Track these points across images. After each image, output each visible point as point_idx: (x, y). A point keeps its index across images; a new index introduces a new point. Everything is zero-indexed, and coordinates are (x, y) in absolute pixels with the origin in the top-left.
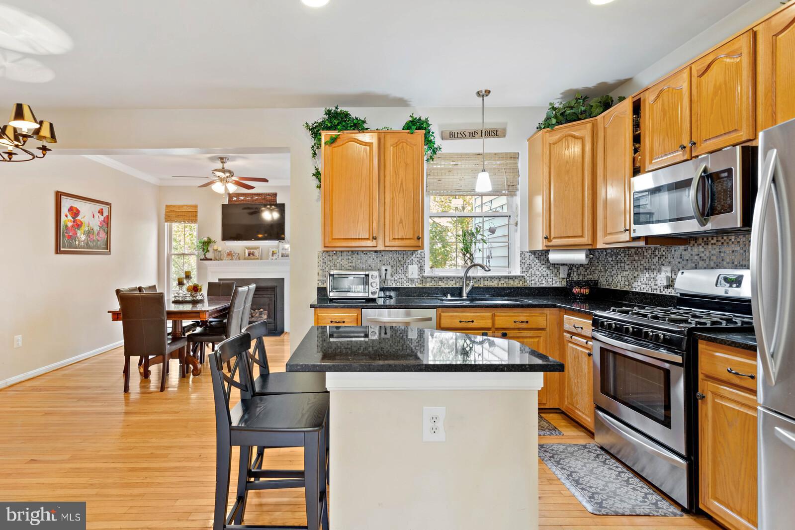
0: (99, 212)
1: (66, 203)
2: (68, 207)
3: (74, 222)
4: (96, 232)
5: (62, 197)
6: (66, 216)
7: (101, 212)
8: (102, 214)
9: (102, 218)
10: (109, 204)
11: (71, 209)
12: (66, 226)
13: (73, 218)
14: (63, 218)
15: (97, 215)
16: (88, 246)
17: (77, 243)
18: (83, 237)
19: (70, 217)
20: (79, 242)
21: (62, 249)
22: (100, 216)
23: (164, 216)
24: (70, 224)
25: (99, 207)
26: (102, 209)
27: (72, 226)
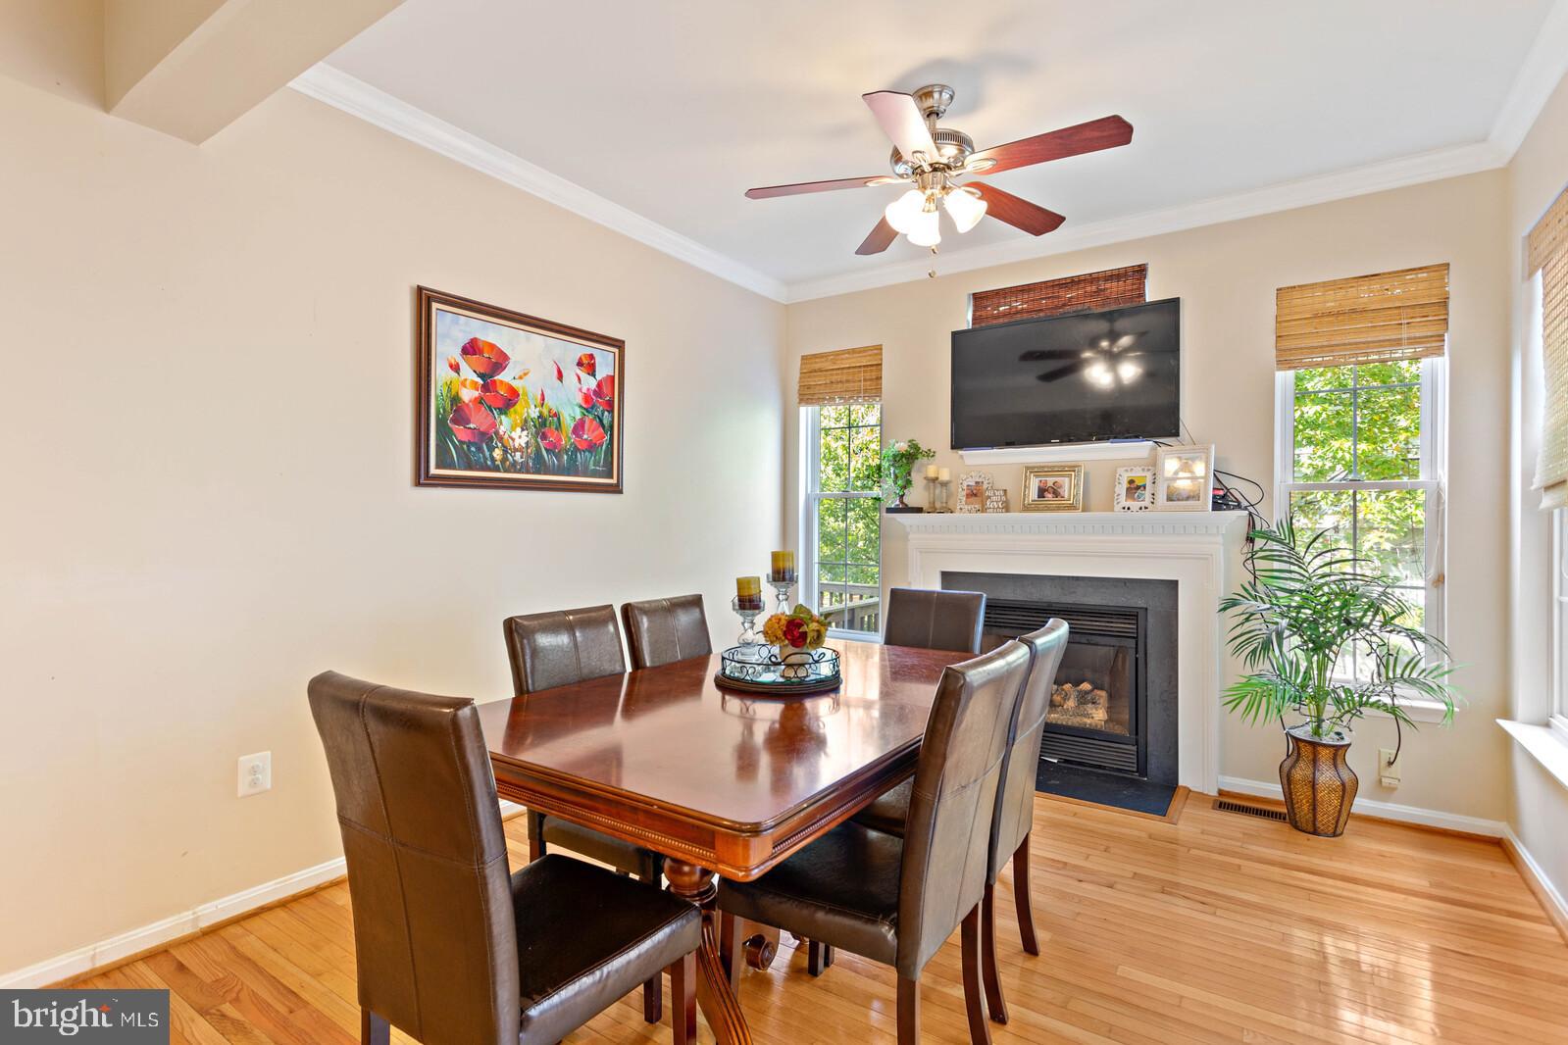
0: (580, 364)
1: (451, 332)
2: (464, 340)
3: (485, 388)
4: (568, 424)
5: (435, 306)
6: (456, 368)
7: (588, 365)
8: (592, 373)
9: (590, 383)
10: (619, 344)
11: (471, 349)
12: (455, 399)
13: (481, 376)
14: (441, 374)
15: (571, 372)
16: (540, 466)
17: (498, 454)
18: (521, 438)
19: (468, 373)
20: (505, 451)
21: (433, 471)
22: (583, 375)
23: (797, 388)
24: (468, 395)
25: (579, 349)
26: (591, 357)
27: (479, 401)
